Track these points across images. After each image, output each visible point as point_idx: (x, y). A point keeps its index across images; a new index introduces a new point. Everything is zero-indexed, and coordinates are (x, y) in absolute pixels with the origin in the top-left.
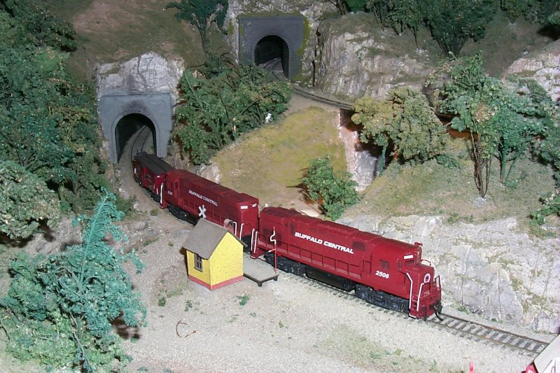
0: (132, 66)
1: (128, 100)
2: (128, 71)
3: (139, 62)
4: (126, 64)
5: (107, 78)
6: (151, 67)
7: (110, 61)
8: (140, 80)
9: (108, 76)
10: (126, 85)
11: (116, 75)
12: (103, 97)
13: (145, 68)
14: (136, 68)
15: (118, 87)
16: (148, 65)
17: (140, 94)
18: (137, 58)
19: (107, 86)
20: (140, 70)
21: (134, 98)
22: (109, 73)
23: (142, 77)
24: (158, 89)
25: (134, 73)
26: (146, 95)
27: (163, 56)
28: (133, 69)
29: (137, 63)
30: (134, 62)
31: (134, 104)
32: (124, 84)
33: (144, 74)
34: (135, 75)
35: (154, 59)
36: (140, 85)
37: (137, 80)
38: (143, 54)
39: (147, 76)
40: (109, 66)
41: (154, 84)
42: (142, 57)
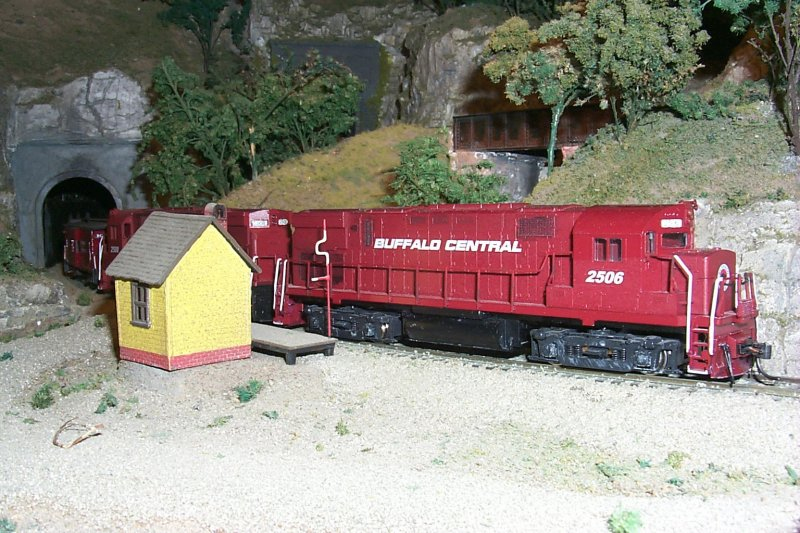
0: (77, 91)
1: (68, 153)
2: (69, 100)
3: (88, 85)
4: (67, 88)
5: (30, 112)
6: (112, 95)
7: (38, 84)
8: (92, 118)
9: (32, 108)
10: (64, 126)
11: (49, 107)
12: (22, 145)
13: (99, 95)
14: (84, 95)
15: (49, 128)
16: (105, 90)
17: (90, 143)
18: (86, 78)
19: (29, 126)
20: (91, 100)
21: (79, 150)
22: (35, 102)
23: (95, 112)
24: (123, 135)
25: (79, 104)
26: (100, 144)
27: (133, 77)
28: (78, 96)
29: (85, 86)
30: (80, 84)
31: (79, 161)
32: (60, 125)
33: (97, 107)
34: (81, 108)
35: (117, 80)
36: (90, 126)
37: (84, 116)
38: (96, 72)
39: (103, 110)
40: (35, 93)
41: (116, 125)
42: (96, 75)
